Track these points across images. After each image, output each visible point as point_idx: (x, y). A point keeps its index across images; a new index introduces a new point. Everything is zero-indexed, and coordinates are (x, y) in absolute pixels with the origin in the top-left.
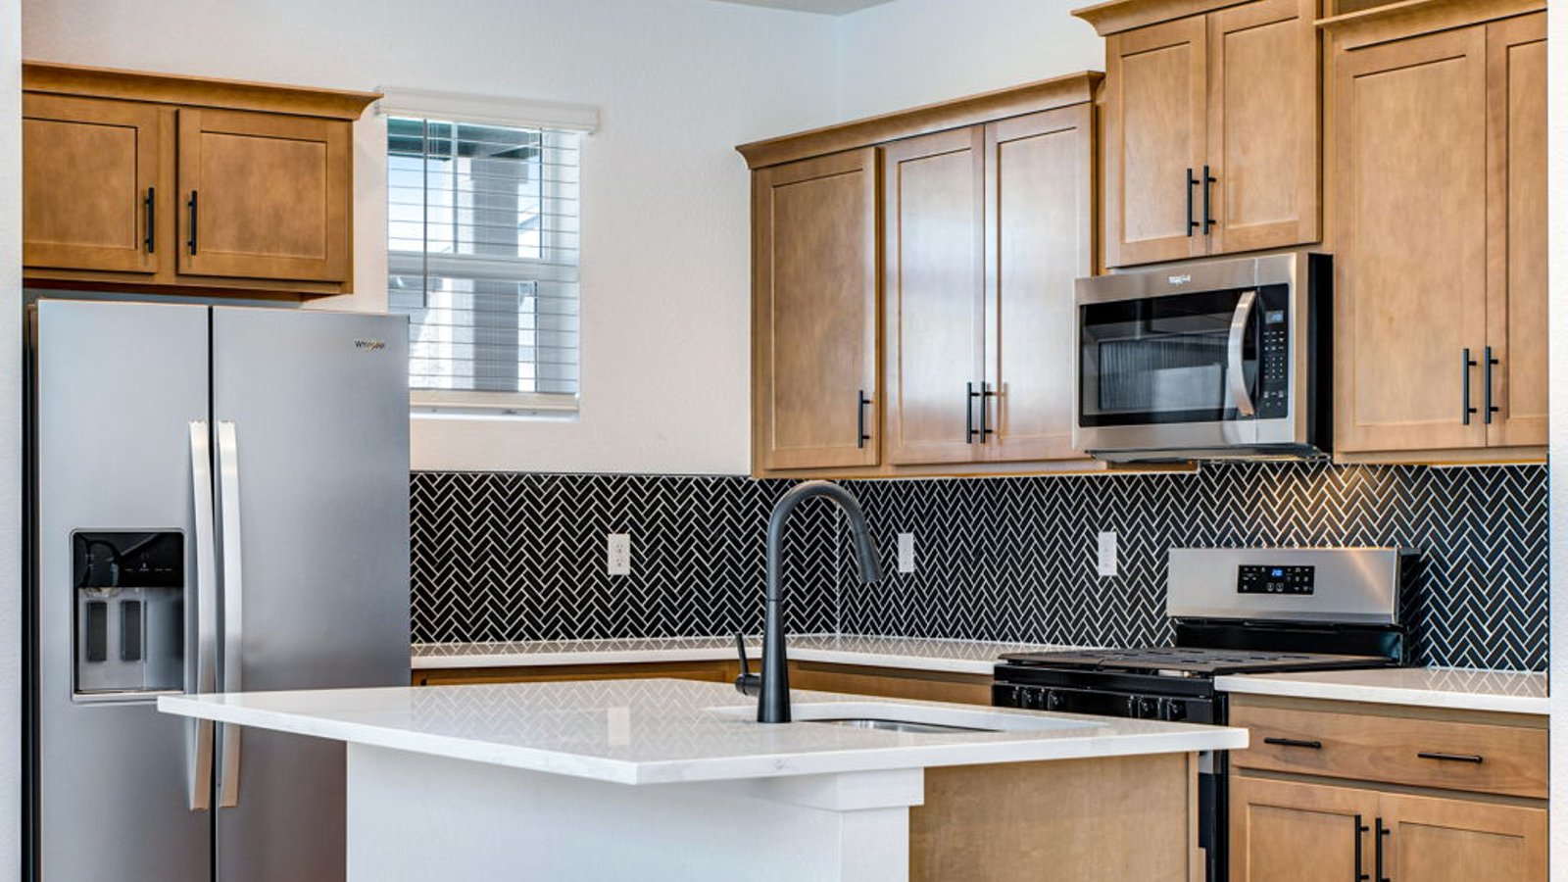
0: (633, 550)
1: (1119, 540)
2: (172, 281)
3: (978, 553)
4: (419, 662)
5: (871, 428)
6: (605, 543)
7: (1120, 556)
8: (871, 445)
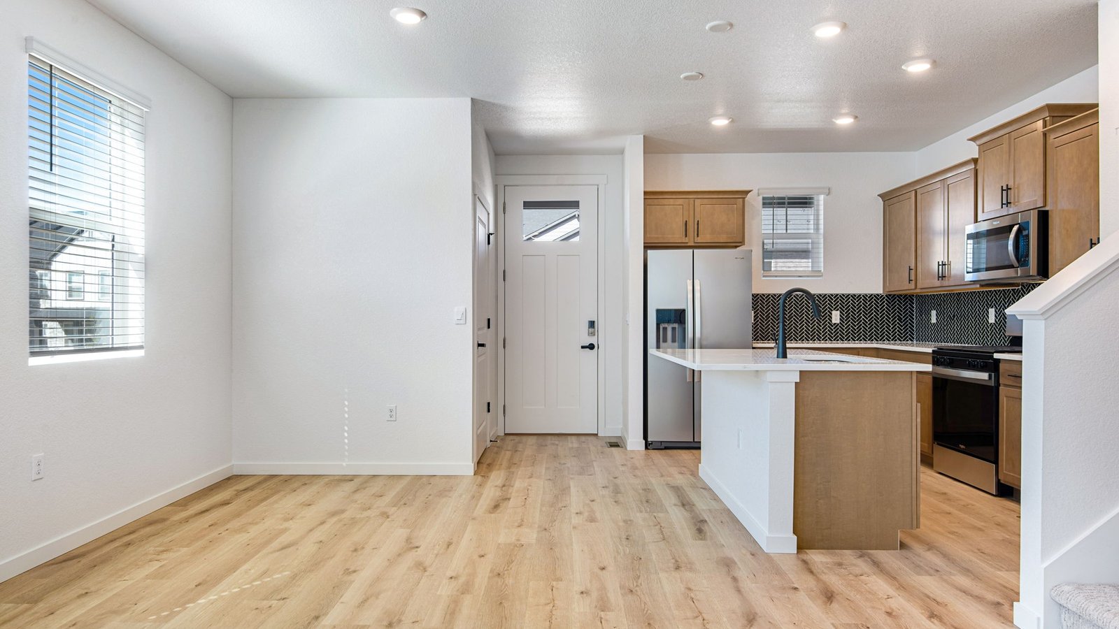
0: (840, 316)
1: (996, 311)
2: (693, 244)
3: (954, 316)
4: (755, 345)
5: (913, 277)
6: (831, 314)
7: (996, 316)
8: (913, 283)
